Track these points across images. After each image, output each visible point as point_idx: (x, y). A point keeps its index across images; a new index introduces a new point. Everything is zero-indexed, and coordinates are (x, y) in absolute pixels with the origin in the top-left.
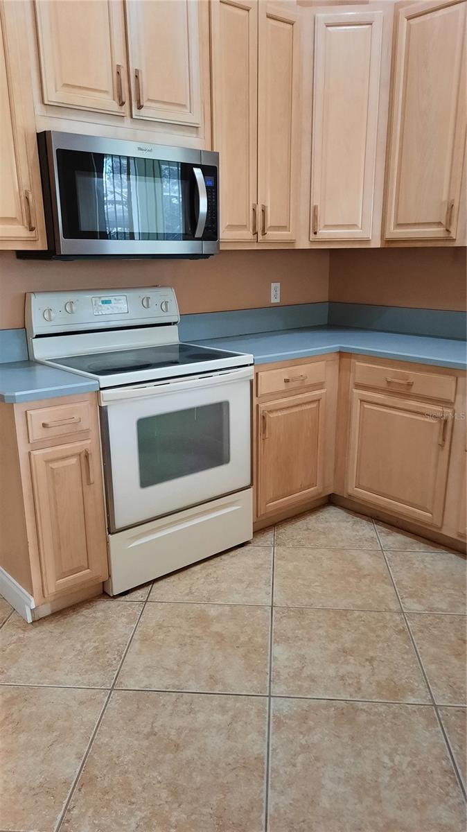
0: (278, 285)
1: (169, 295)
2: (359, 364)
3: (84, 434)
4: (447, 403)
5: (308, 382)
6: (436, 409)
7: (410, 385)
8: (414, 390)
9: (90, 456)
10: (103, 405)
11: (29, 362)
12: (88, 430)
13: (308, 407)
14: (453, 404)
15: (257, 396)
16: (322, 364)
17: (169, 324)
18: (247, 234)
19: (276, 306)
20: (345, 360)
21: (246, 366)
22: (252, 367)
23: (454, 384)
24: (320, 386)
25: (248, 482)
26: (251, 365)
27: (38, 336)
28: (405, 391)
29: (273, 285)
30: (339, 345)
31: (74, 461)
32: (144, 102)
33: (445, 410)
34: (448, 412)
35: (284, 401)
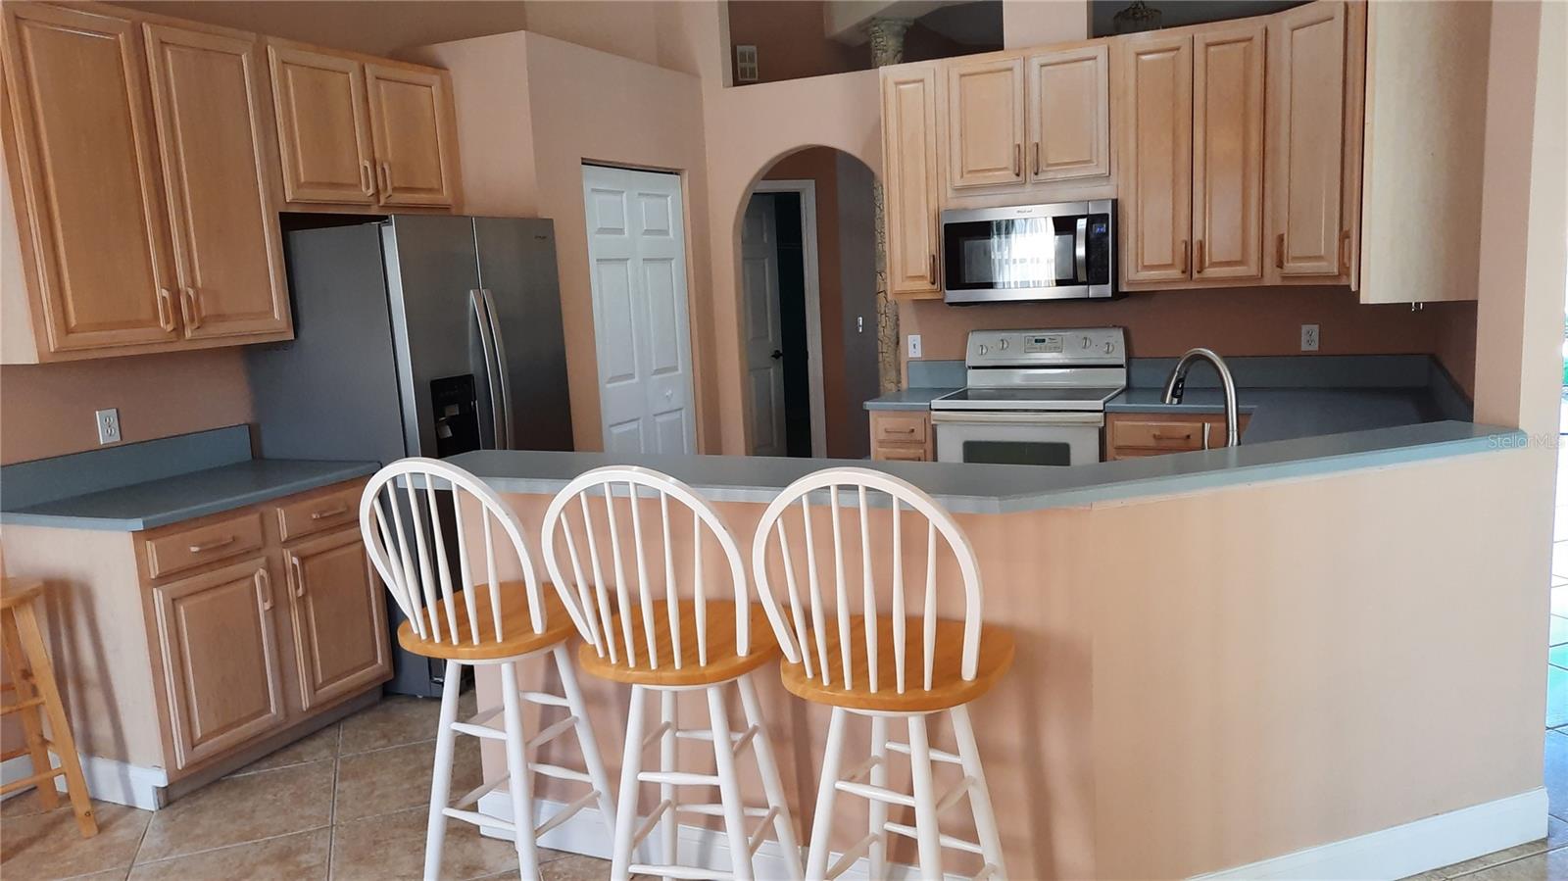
0: (1316, 328)
1: (1115, 337)
3: (919, 443)
10: (932, 423)
17: (1115, 366)
18: (1175, 273)
19: (1309, 355)
22: (1100, 414)
27: (970, 368)
29: (1305, 328)
32: (1043, 167)
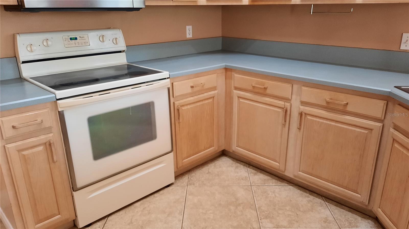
0: (191, 27)
1: (118, 34)
2: (237, 76)
3: (49, 130)
4: (287, 100)
5: (206, 87)
6: (281, 103)
7: (265, 89)
8: (268, 91)
9: (52, 145)
10: (59, 110)
11: (21, 79)
12: (50, 128)
13: (207, 101)
14: (290, 100)
15: (173, 97)
16: (214, 76)
17: (120, 52)
19: (190, 40)
20: (229, 73)
21: (165, 79)
22: (169, 80)
23: (291, 88)
24: (214, 88)
25: (169, 149)
26: (168, 78)
27: (24, 62)
28: (263, 92)
29: (188, 27)
30: (224, 64)
31: (41, 148)
33: (286, 104)
34: (288, 105)
35: (191, 99)
